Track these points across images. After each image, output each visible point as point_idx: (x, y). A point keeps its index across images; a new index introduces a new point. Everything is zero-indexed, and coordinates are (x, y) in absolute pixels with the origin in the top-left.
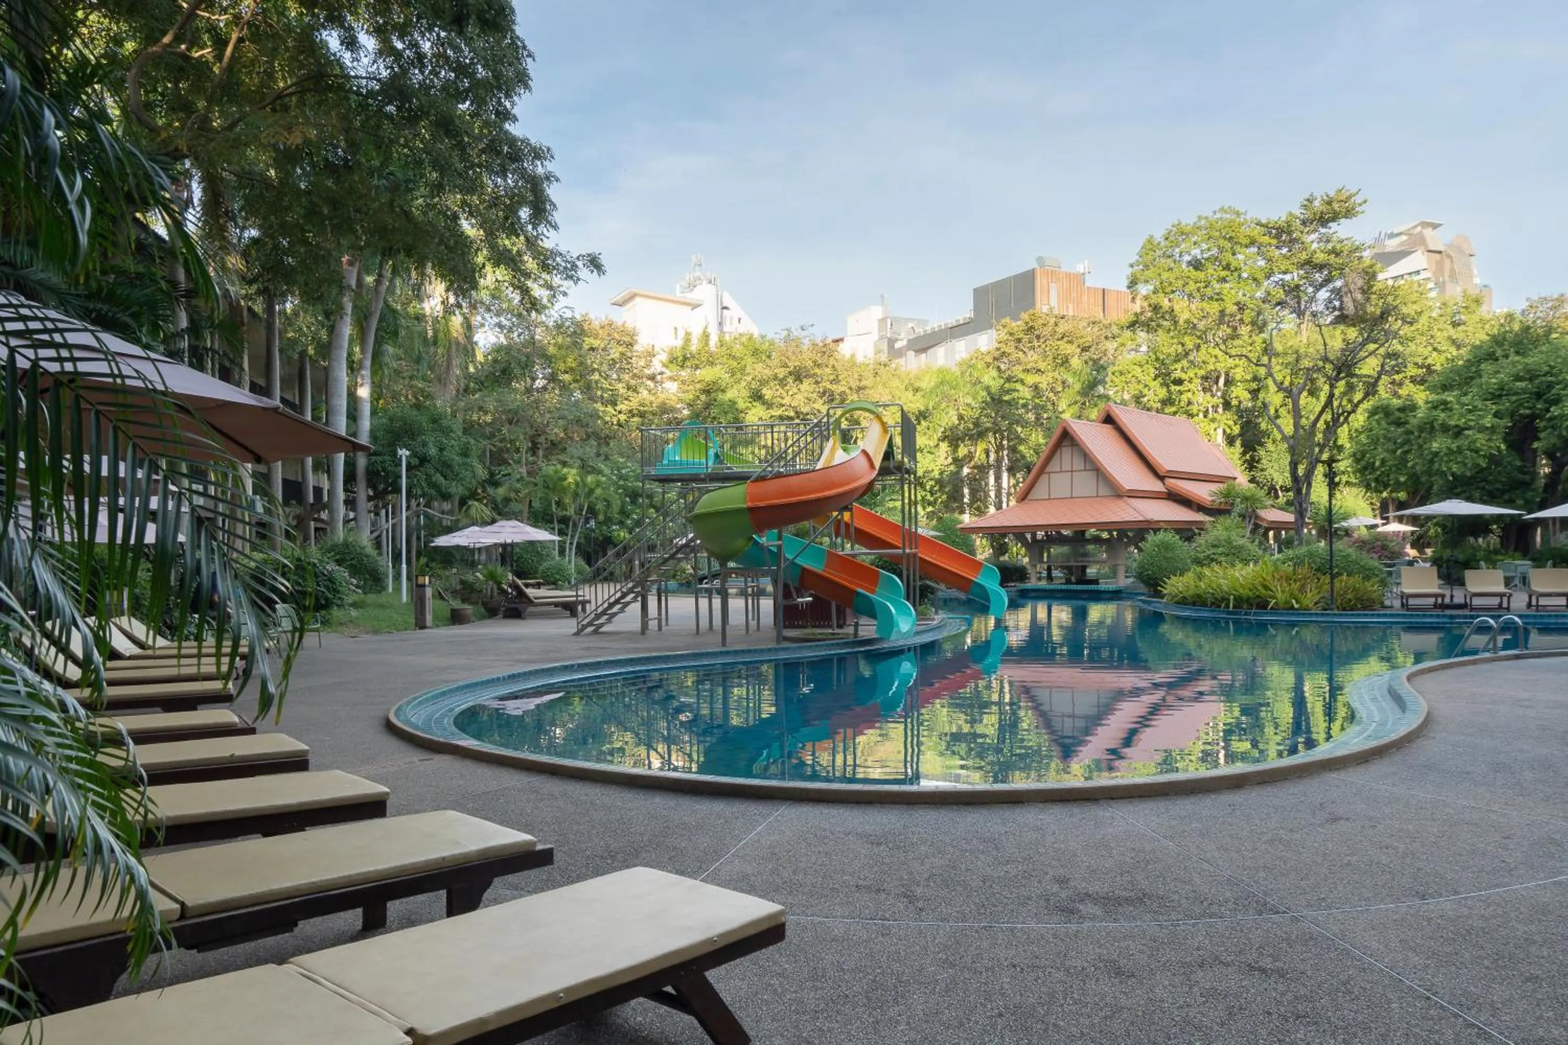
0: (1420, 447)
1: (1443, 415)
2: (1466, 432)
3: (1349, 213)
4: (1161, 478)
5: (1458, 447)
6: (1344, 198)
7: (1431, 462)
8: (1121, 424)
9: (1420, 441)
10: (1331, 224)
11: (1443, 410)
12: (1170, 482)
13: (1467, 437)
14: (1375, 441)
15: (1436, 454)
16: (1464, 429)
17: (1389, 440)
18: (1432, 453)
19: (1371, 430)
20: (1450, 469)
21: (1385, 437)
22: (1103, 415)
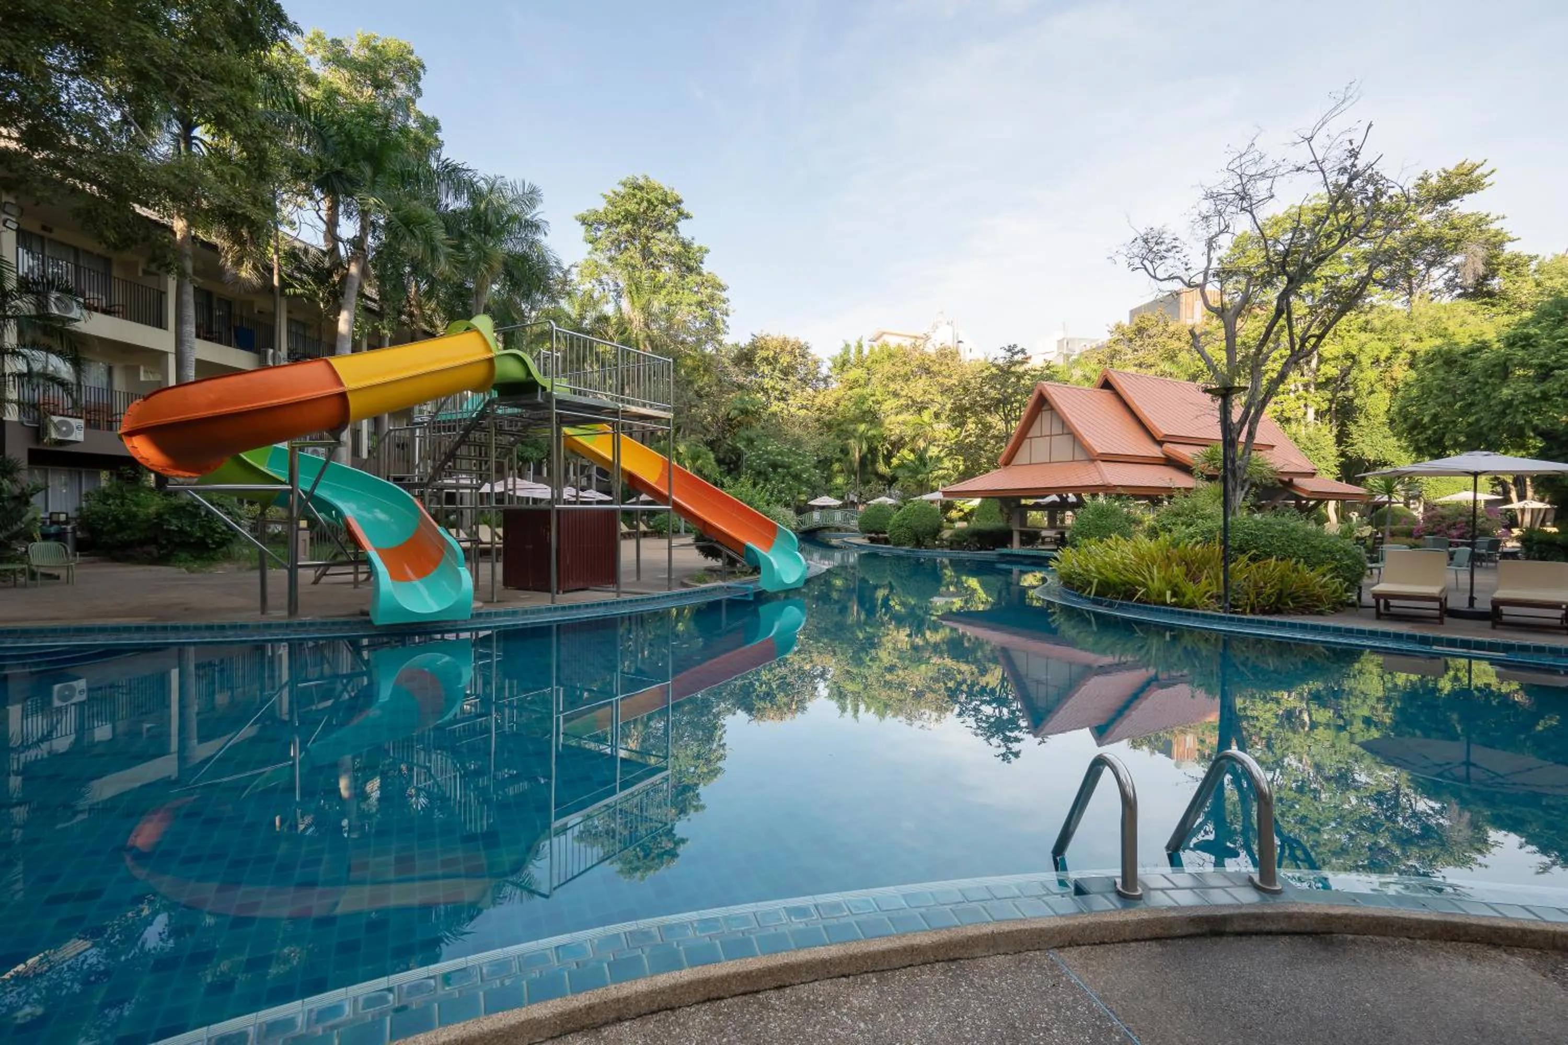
0: (1488, 397)
1: (1520, 353)
2: (1556, 372)
3: (1474, 186)
4: (1160, 443)
5: (1543, 393)
6: (1465, 171)
7: (1503, 414)
8: (1119, 389)
9: (1488, 389)
10: (1451, 202)
11: (1523, 347)
12: (1168, 447)
13: (1558, 379)
14: (1426, 391)
15: (1509, 404)
16: (1553, 369)
17: (1447, 391)
18: (1502, 402)
19: (1422, 380)
20: (1529, 422)
21: (1441, 389)
22: (1101, 381)
